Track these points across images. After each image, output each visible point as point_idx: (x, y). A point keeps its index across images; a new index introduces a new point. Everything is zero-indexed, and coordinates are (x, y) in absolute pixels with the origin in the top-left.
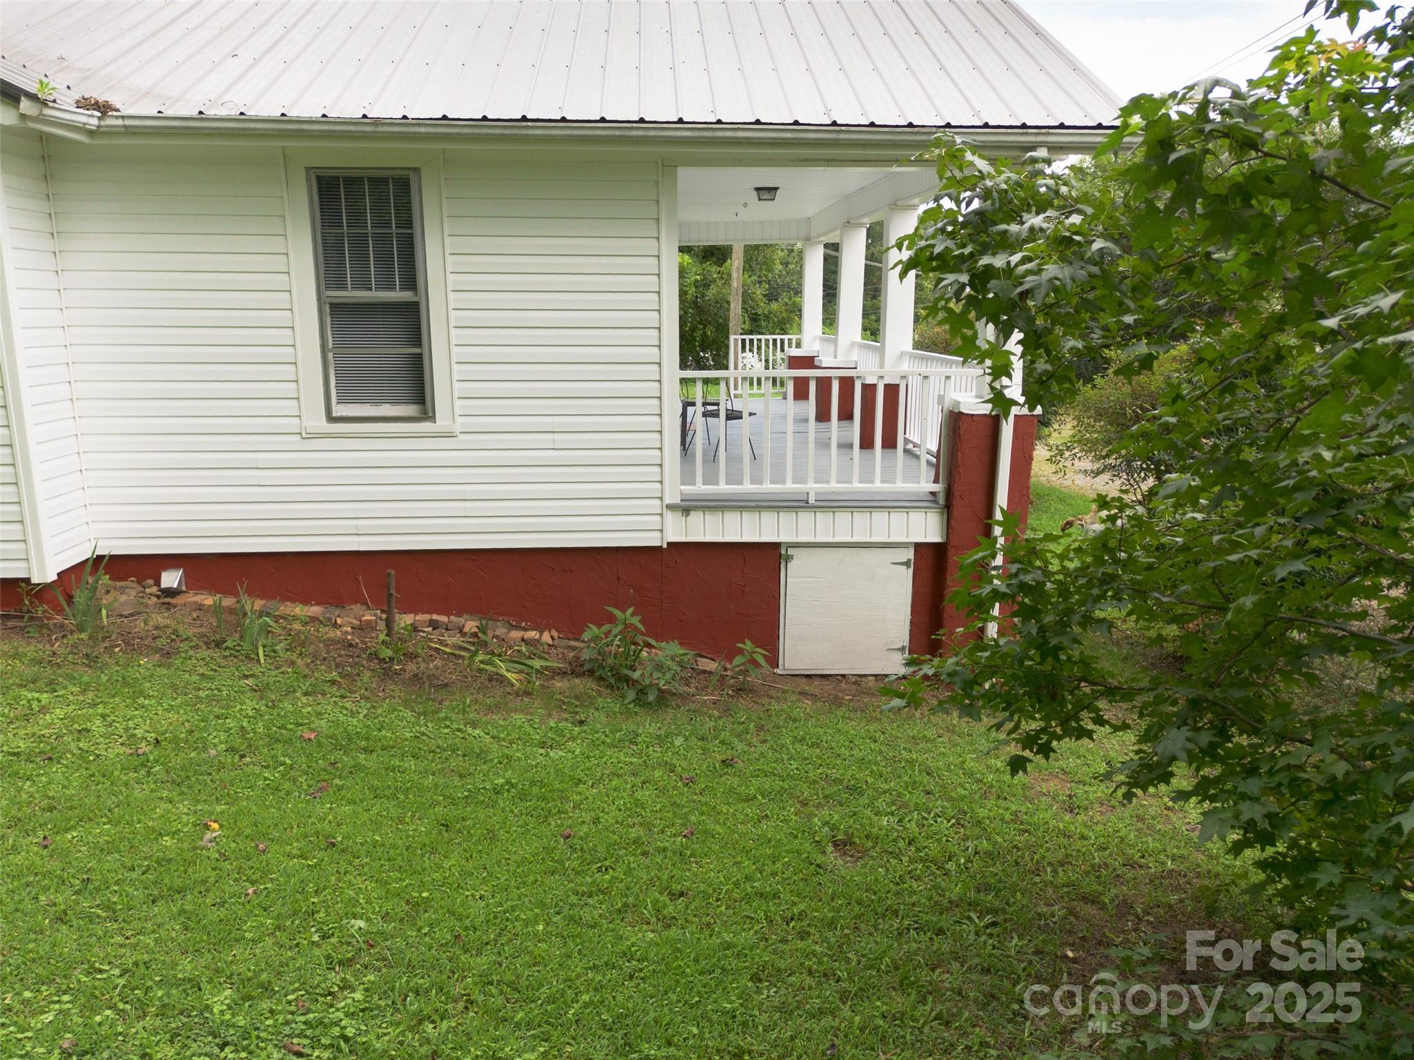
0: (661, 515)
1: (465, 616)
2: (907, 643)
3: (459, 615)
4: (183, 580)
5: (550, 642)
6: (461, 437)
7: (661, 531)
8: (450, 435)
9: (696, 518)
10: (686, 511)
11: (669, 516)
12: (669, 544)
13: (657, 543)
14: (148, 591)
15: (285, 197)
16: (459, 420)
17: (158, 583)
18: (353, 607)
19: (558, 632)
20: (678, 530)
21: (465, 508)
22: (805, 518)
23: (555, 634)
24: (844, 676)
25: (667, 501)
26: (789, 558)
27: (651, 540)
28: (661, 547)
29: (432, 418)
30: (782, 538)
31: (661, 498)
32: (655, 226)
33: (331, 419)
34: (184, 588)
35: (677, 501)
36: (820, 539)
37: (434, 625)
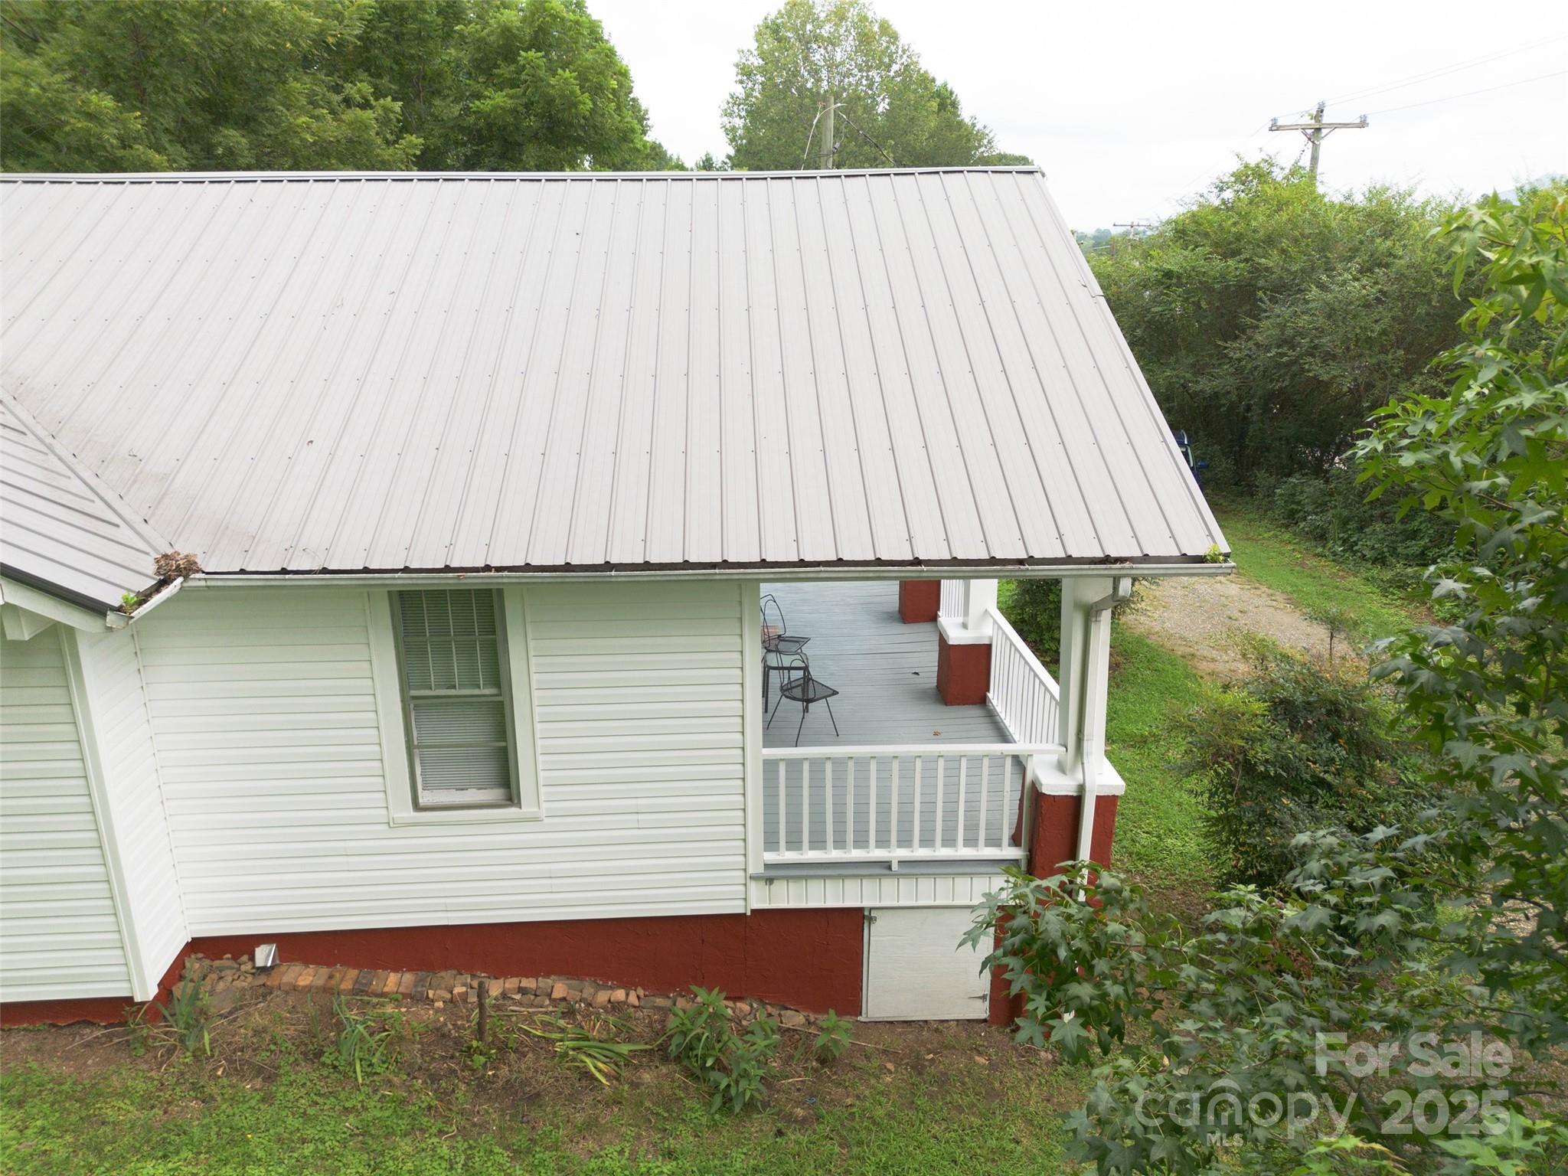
0: (745, 885)
1: (553, 977)
2: (987, 992)
3: (547, 975)
4: (277, 957)
5: (637, 1003)
6: (547, 820)
7: (745, 899)
8: (536, 820)
9: (779, 887)
10: (770, 881)
11: (753, 886)
12: (753, 911)
13: (741, 911)
14: (243, 968)
15: (368, 612)
16: (544, 805)
17: (252, 959)
18: (443, 974)
19: (644, 989)
20: (761, 899)
21: (551, 885)
22: (889, 884)
23: (641, 992)
24: (926, 1022)
25: (751, 871)
26: (871, 920)
27: (736, 907)
28: (744, 914)
29: (519, 805)
30: (866, 904)
31: (745, 870)
32: (738, 625)
33: (417, 807)
34: (278, 962)
35: (761, 870)
36: (902, 903)
37: (522, 991)
